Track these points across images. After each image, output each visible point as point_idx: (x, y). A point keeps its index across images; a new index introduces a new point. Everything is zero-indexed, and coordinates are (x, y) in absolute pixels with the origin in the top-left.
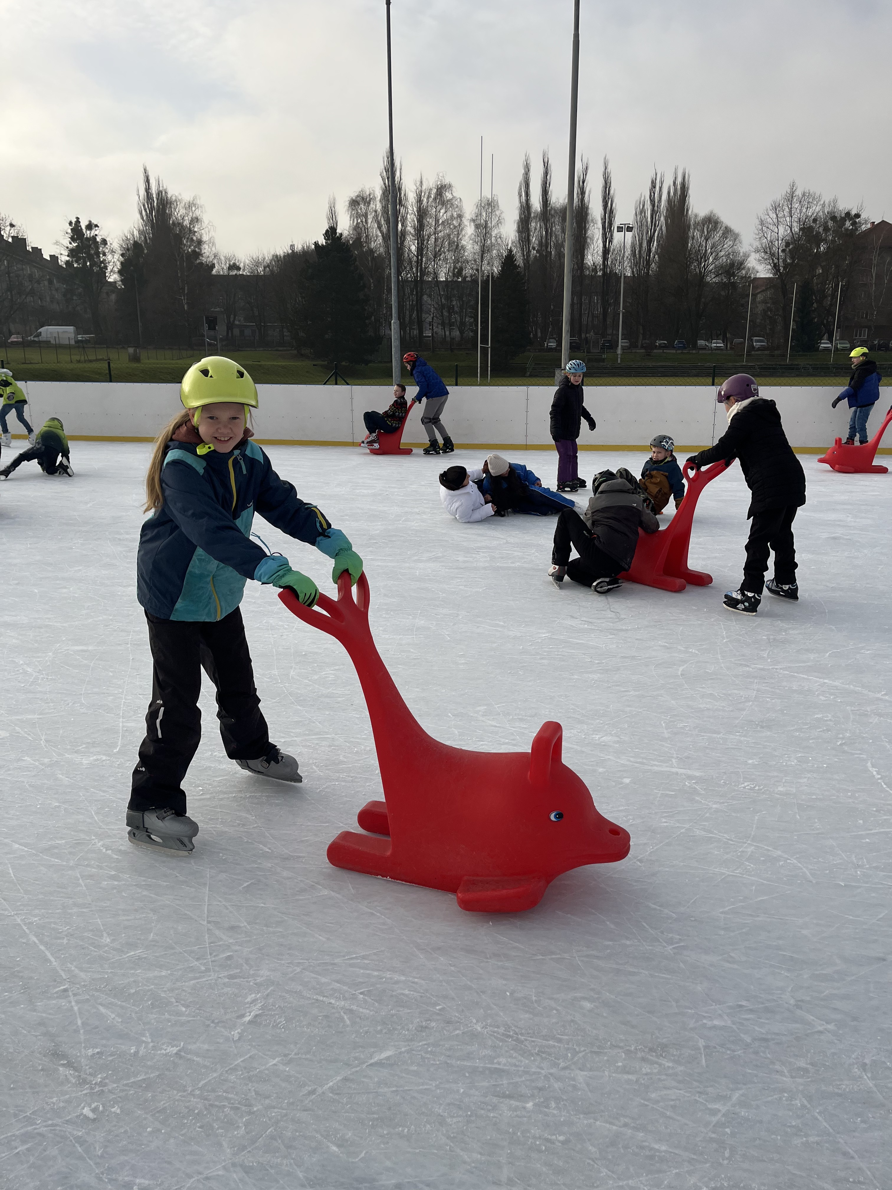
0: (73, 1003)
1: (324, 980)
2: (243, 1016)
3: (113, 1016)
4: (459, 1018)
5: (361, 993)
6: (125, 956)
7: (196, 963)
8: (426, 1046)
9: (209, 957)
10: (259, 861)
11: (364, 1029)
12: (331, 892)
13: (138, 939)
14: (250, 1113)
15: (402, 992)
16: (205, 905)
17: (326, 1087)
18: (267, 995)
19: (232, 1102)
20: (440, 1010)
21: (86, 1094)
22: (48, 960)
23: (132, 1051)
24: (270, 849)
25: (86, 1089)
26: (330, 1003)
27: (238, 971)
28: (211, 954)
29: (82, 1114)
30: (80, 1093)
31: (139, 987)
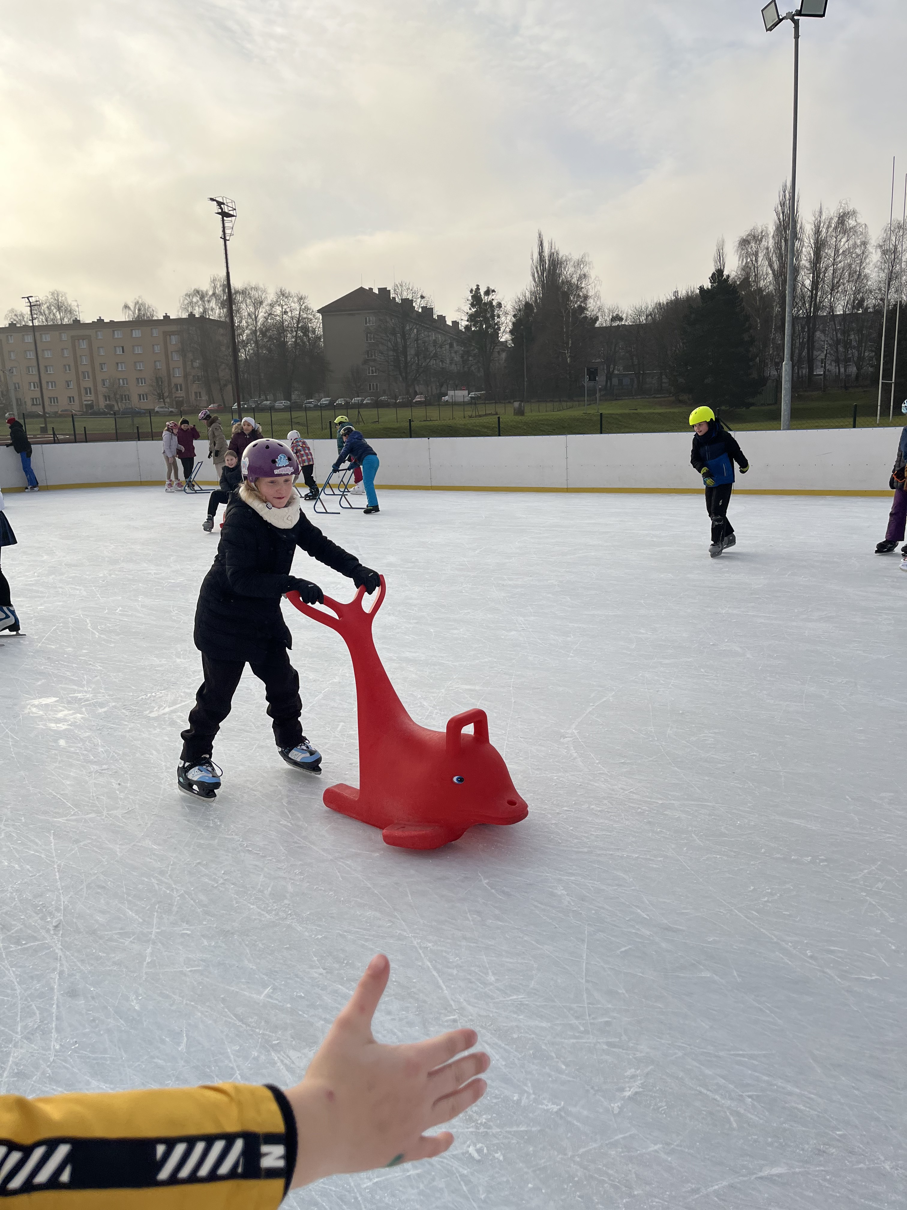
1: (708, 1072)
2: (622, 1090)
3: (497, 1057)
4: (863, 1150)
5: (750, 1097)
6: (508, 999)
7: (575, 1021)
8: (823, 1173)
9: (588, 1017)
10: (637, 927)
11: (754, 1137)
12: (714, 976)
13: (520, 984)
14: (631, 1196)
15: (796, 1105)
16: (583, 962)
17: (711, 1189)
18: (647, 1074)
19: (612, 1178)
20: (840, 1136)
21: (472, 1132)
22: (440, 987)
23: (515, 1098)
24: (648, 915)
25: (472, 1127)
26: (714, 1099)
27: (617, 1040)
28: (589, 1015)
29: (468, 1151)
30: (466, 1130)
31: (521, 1033)
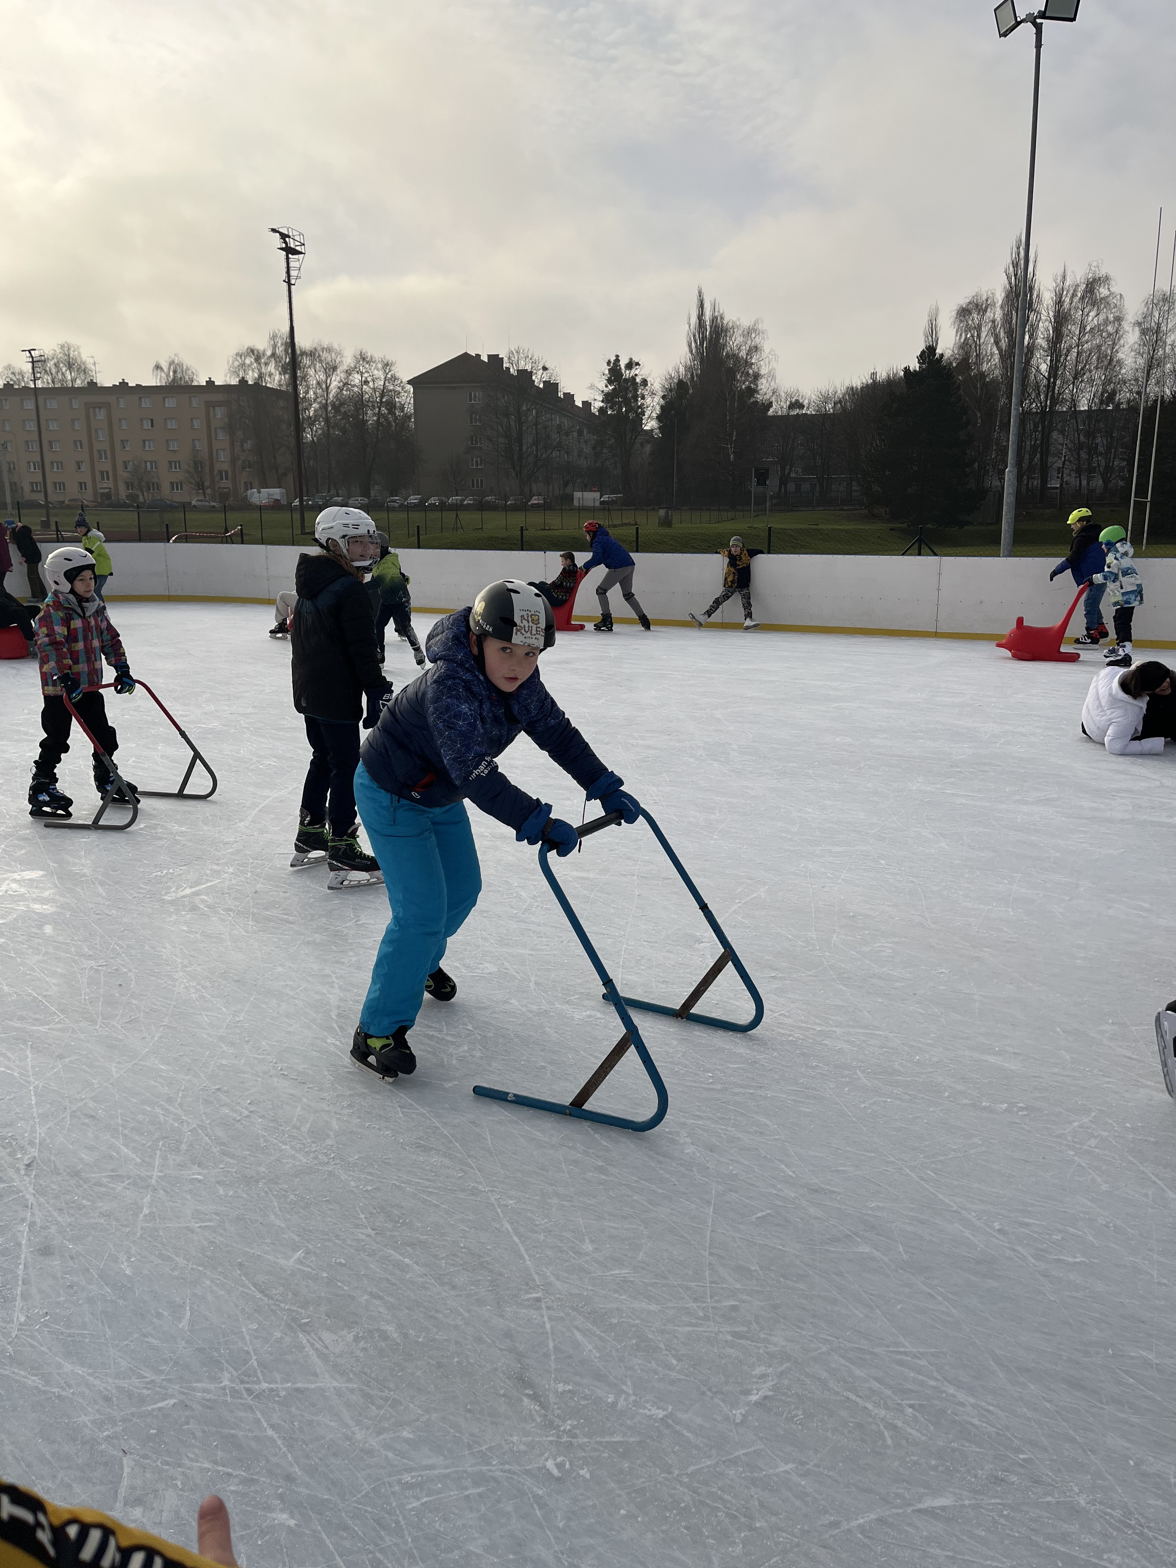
0: (546, 1319)
1: (858, 1372)
2: (748, 1392)
3: (590, 1347)
4: (1053, 1480)
5: (911, 1406)
6: (608, 1274)
7: (693, 1304)
8: (1000, 1507)
9: (709, 1300)
10: (779, 1187)
11: (912, 1457)
12: (874, 1251)
13: (625, 1255)
14: (751, 1528)
15: (969, 1419)
16: (707, 1229)
17: (854, 1523)
18: (781, 1373)
19: (728, 1505)
20: (1024, 1460)
21: (551, 1442)
22: (521, 1257)
23: (609, 1400)
24: (794, 1172)
25: (552, 1435)
26: (865, 1408)
27: (745, 1329)
28: (711, 1297)
29: (545, 1467)
30: (545, 1439)
31: (623, 1317)
